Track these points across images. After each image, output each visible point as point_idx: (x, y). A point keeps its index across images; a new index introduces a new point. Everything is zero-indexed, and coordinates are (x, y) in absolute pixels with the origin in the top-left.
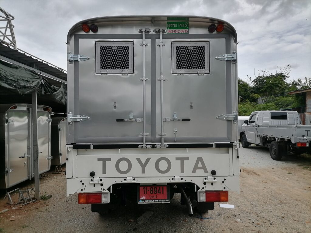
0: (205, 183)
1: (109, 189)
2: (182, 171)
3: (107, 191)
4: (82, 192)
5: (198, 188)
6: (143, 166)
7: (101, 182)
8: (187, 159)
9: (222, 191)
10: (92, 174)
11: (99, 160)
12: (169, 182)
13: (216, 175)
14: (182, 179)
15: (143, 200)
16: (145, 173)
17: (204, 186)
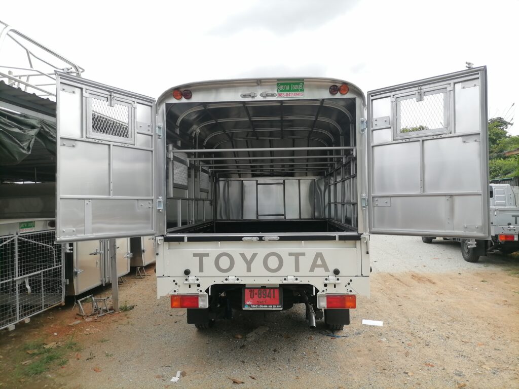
0: (326, 285)
1: (207, 291)
2: (297, 269)
3: (205, 293)
4: (176, 294)
5: (317, 291)
6: (249, 263)
7: (198, 282)
8: (303, 254)
9: (347, 296)
10: (187, 272)
11: (195, 255)
12: (281, 283)
13: (339, 275)
14: (297, 279)
15: (249, 305)
16: (250, 272)
17: (324, 288)
